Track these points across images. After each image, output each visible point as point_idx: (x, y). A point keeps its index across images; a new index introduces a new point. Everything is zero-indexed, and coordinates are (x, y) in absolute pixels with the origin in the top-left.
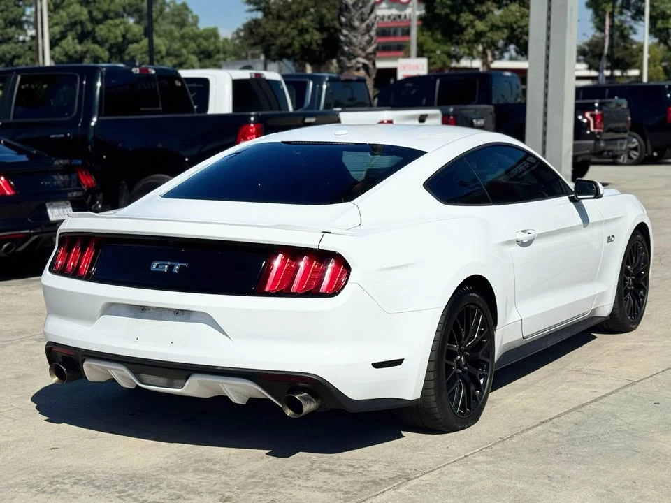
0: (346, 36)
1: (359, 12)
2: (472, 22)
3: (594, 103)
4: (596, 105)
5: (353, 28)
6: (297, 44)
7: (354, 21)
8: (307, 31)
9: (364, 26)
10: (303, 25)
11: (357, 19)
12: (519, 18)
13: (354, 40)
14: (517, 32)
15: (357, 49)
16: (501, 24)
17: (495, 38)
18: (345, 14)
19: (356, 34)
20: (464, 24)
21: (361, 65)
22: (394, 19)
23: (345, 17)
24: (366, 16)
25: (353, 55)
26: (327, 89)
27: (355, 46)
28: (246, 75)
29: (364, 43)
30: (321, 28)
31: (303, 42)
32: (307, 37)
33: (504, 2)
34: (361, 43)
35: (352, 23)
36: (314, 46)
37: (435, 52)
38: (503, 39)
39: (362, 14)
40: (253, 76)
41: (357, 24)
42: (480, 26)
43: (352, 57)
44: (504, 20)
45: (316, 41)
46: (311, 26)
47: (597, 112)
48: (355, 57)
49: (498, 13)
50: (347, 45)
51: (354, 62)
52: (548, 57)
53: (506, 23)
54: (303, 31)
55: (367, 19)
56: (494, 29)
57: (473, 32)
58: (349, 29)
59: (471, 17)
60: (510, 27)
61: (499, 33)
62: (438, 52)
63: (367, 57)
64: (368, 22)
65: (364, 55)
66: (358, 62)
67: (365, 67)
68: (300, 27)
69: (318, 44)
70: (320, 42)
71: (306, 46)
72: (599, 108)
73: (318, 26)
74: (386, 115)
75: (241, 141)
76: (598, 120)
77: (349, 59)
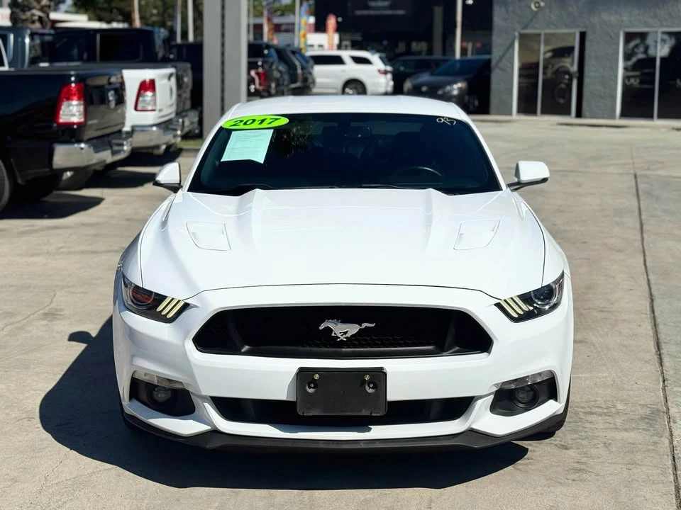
3: (257, 62)
4: (260, 63)
21: (36, 18)
25: (28, 6)
43: (26, 9)
47: (260, 70)
48: (30, 9)
51: (28, 14)
52: (223, 17)
63: (42, 9)
65: (38, 7)
66: (33, 15)
67: (40, 19)
72: (262, 66)
74: (147, 74)
75: (63, 101)
76: (263, 78)
77: (23, 11)
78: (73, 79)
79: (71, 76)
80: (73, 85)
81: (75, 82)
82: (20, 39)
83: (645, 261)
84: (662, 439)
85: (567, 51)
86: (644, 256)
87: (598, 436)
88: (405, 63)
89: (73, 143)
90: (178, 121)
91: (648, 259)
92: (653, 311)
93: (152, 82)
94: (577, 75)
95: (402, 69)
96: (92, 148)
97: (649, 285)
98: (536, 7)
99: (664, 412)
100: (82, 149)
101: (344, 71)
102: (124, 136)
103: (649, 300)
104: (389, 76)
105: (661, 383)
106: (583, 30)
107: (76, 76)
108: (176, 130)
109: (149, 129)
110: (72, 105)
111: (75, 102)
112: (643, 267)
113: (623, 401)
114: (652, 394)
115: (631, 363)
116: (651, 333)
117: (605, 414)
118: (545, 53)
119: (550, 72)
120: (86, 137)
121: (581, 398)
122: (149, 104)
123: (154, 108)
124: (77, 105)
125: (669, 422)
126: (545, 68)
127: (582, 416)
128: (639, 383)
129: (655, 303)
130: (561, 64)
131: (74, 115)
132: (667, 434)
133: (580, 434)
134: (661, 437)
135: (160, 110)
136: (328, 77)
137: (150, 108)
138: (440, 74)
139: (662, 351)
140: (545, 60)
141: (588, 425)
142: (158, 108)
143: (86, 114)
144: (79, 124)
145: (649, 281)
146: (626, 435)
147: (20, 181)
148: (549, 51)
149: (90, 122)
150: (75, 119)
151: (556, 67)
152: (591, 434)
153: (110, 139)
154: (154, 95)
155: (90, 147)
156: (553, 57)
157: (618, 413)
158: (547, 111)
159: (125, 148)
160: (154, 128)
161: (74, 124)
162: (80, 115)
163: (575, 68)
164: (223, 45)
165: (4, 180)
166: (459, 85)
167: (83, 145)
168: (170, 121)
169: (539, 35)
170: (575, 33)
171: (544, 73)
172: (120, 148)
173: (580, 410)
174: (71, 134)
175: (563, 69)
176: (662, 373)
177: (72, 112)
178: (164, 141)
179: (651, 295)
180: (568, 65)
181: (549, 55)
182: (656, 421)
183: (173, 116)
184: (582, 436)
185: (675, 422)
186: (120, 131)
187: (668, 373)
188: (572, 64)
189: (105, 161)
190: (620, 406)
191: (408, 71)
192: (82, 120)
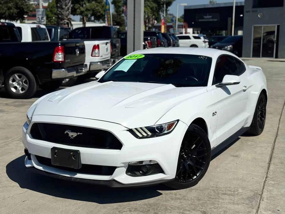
0: (60, 11)
1: (65, 2)
2: (79, 7)
3: (148, 38)
4: (149, 39)
5: (63, 9)
6: (7, 13)
7: (63, 6)
8: (11, 9)
9: (67, 8)
10: (9, 6)
11: (64, 5)
12: (96, 7)
13: (63, 13)
14: (95, 12)
15: (64, 16)
16: (90, 9)
17: (88, 14)
18: (59, 3)
19: (64, 11)
20: (76, 8)
21: (66, 23)
22: (36, 5)
23: (59, 4)
24: (67, 4)
26: (60, 31)
27: (64, 15)
28: (34, 26)
29: (67, 14)
30: (17, 8)
31: (9, 13)
32: (12, 11)
33: (90, 1)
34: (66, 14)
35: (62, 6)
36: (14, 14)
37: (52, 17)
38: (90, 14)
39: (66, 3)
40: (37, 26)
41: (64, 7)
42: (82, 9)
43: (62, 20)
44: (91, 7)
45: (15, 12)
46: (13, 7)
47: (149, 41)
48: (64, 19)
49: (88, 4)
50: (60, 15)
51: (63, 21)
53: (92, 8)
54: (9, 9)
55: (68, 5)
56: (87, 10)
57: (80, 11)
58: (61, 9)
59: (79, 6)
60: (93, 10)
61: (89, 12)
62: (54, 18)
64: (68, 6)
65: (67, 19)
66: (65, 22)
68: (8, 7)
69: (15, 13)
70: (16, 13)
71: (11, 14)
73: (15, 7)
74: (96, 43)
75: (55, 53)
76: (150, 44)
77: (61, 20)
78: (60, 44)
79: (59, 43)
80: (60, 47)
81: (60, 45)
82: (56, 30)
83: (280, 119)
84: (253, 210)
85: (272, 33)
86: (281, 116)
87: (223, 207)
88: (214, 38)
89: (59, 69)
90: (111, 60)
91: (282, 117)
92: (275, 142)
93: (98, 45)
94: (276, 42)
95: (213, 40)
96: (67, 71)
97: (278, 129)
98: (260, 16)
99: (260, 195)
100: (63, 71)
101: (190, 42)
102: (84, 66)
103: (275, 137)
104: (207, 43)
105: (265, 179)
106: (278, 24)
107: (61, 43)
108: (109, 64)
109: (97, 63)
110: (59, 54)
111: (60, 53)
112: (278, 121)
113: (243, 188)
114: (258, 184)
115: (254, 168)
116: (270, 153)
117: (231, 195)
118: (263, 34)
119: (265, 41)
120: (65, 67)
121: (224, 186)
122: (97, 54)
123: (99, 55)
124: (61, 54)
125: (260, 200)
126: (263, 39)
127: (220, 195)
128: (254, 178)
129: (277, 138)
130: (270, 38)
131: (60, 58)
132: (257, 207)
133: (215, 205)
134: (253, 209)
135: (101, 56)
136: (184, 44)
137: (97, 55)
138: (223, 42)
139: (271, 162)
140: (263, 36)
141: (221, 201)
142: (100, 55)
143: (65, 58)
144: (61, 61)
145: (278, 127)
146: (236, 206)
147: (40, 83)
148: (265, 33)
149: (66, 61)
150: (60, 60)
151: (268, 39)
152: (220, 206)
153: (77, 67)
154: (99, 51)
155: (66, 70)
156: (266, 35)
157: (238, 194)
158: (264, 56)
159: (83, 71)
160: (99, 63)
161: (60, 61)
162: (62, 58)
163: (275, 39)
164: (134, 32)
165: (34, 83)
166: (230, 46)
167: (63, 70)
168: (108, 60)
169: (261, 27)
170: (275, 26)
171: (263, 41)
172: (81, 71)
173: (220, 192)
174: (59, 65)
175: (270, 40)
176: (267, 173)
177: (59, 57)
178: (103, 68)
179: (277, 134)
180: (273, 38)
181: (265, 34)
182: (254, 199)
183: (109, 58)
184: (215, 206)
185: (263, 200)
186: (83, 64)
187: (270, 173)
188: (274, 38)
189: (73, 76)
190: (240, 190)
191: (215, 41)
192: (63, 60)
